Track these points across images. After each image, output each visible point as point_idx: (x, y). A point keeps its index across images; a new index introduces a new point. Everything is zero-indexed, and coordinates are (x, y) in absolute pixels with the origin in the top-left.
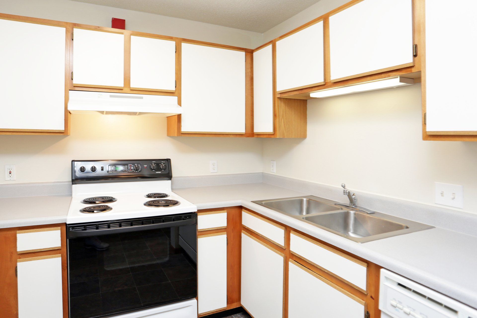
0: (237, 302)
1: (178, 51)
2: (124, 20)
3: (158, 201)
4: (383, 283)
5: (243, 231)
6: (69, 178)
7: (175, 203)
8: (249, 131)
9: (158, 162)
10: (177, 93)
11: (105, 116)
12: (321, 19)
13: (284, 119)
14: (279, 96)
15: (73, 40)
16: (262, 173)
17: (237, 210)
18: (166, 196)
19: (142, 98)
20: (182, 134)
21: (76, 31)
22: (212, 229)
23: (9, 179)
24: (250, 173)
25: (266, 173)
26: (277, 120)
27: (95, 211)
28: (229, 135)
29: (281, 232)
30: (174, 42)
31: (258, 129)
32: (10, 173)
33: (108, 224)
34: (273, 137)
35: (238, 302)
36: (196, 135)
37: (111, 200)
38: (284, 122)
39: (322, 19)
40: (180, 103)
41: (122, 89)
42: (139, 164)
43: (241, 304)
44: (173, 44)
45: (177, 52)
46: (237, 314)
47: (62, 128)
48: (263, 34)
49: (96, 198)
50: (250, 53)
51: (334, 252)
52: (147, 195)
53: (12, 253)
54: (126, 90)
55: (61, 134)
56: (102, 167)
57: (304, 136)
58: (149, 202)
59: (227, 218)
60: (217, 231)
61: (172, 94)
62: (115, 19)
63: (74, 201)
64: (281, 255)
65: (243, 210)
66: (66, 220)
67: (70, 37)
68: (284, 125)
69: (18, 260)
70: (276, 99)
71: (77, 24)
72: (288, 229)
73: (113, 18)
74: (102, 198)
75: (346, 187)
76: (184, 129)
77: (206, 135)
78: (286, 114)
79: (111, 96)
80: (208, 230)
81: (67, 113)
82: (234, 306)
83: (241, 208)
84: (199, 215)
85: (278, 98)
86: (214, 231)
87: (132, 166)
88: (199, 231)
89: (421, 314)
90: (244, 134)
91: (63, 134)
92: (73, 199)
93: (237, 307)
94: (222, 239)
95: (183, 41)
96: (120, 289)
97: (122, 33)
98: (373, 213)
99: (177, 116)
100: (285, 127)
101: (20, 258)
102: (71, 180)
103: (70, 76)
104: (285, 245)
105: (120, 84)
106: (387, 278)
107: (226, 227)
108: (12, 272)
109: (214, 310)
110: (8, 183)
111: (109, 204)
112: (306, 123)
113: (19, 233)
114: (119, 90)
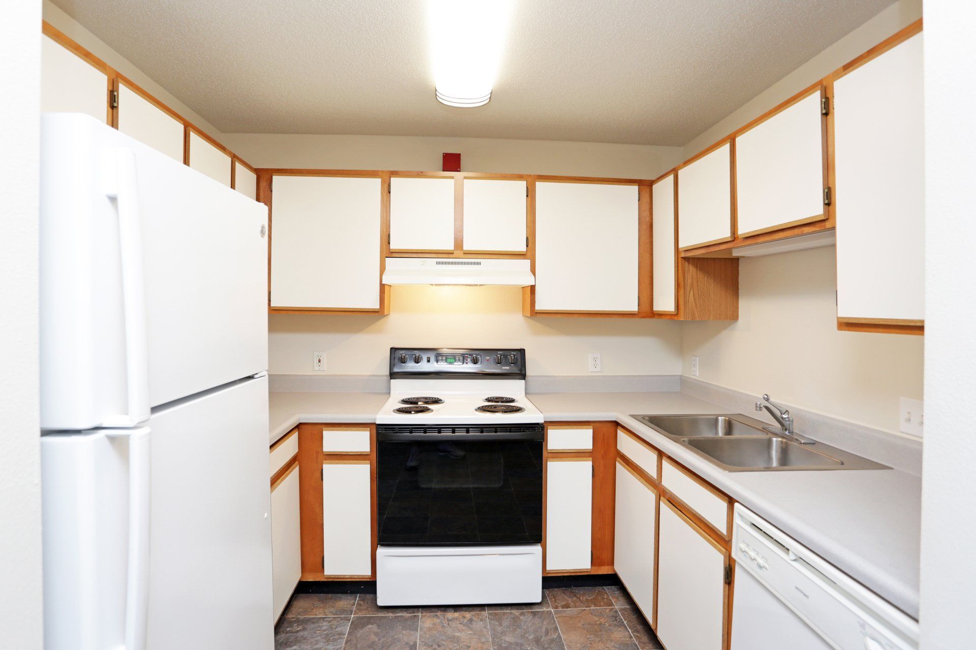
0: (608, 565)
1: (530, 194)
2: (459, 155)
3: (495, 407)
4: (737, 520)
5: (618, 458)
6: (387, 372)
7: (518, 410)
8: (646, 308)
9: (506, 353)
10: (529, 253)
11: (434, 287)
12: (726, 140)
13: (693, 290)
14: (683, 255)
15: (390, 192)
16: (680, 376)
17: (611, 427)
18: (512, 401)
19: (479, 264)
20: (536, 313)
21: (394, 181)
22: (569, 451)
23: (316, 368)
24: (650, 376)
25: (685, 377)
26: (682, 292)
27: (412, 412)
28: (611, 315)
29: (654, 456)
30: (525, 183)
31: (659, 306)
32: (319, 361)
33: (425, 428)
34: (676, 318)
35: (611, 567)
36: (559, 316)
37: (436, 401)
38: (694, 296)
39: (729, 141)
40: (533, 271)
41: (453, 253)
42: (479, 355)
43: (614, 570)
44: (522, 184)
45: (529, 196)
46: (613, 587)
47: (376, 306)
48: (682, 148)
49: (418, 398)
50: (646, 186)
51: (701, 485)
52: (486, 399)
53: (318, 453)
54: (457, 253)
55: (376, 314)
56: (428, 358)
57: (735, 317)
58: (486, 406)
59: (593, 438)
60: (578, 454)
61: (522, 257)
62: (446, 154)
63: (391, 400)
64: (653, 492)
65: (619, 427)
66: (375, 419)
67: (387, 190)
68: (695, 299)
69: (324, 461)
70: (680, 260)
71: (395, 171)
72: (661, 454)
73: (443, 153)
74: (426, 398)
75: (772, 399)
76: (539, 307)
77: (575, 315)
78: (697, 282)
79: (438, 263)
80: (564, 451)
81: (382, 287)
82: (604, 570)
83: (616, 424)
84: (550, 429)
85: (682, 258)
86: (573, 454)
87: (469, 358)
88: (550, 451)
89: (763, 557)
90: (637, 313)
91: (378, 314)
92: (391, 397)
93: (610, 573)
94: (585, 467)
95: (539, 179)
96: (455, 533)
97: (452, 178)
98: (814, 443)
99: (529, 288)
100: (695, 302)
101: (326, 460)
102: (389, 374)
103: (386, 239)
104: (657, 477)
105: (450, 247)
106: (741, 516)
107: (591, 451)
108: (318, 474)
109: (570, 570)
110: (318, 374)
111: (430, 406)
112: (738, 296)
113: (326, 430)
114: (448, 253)
